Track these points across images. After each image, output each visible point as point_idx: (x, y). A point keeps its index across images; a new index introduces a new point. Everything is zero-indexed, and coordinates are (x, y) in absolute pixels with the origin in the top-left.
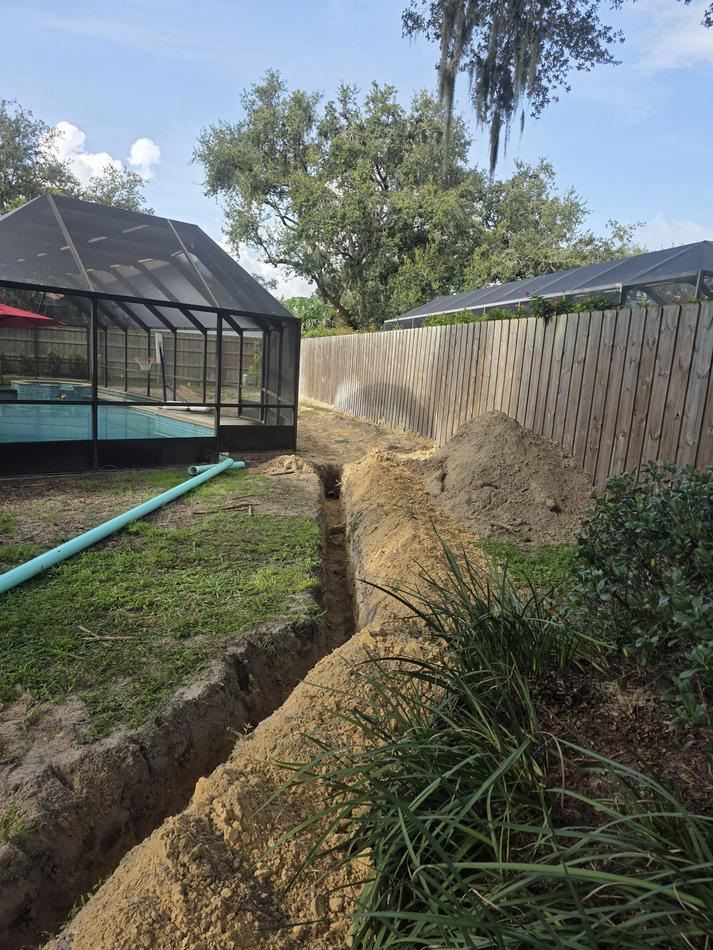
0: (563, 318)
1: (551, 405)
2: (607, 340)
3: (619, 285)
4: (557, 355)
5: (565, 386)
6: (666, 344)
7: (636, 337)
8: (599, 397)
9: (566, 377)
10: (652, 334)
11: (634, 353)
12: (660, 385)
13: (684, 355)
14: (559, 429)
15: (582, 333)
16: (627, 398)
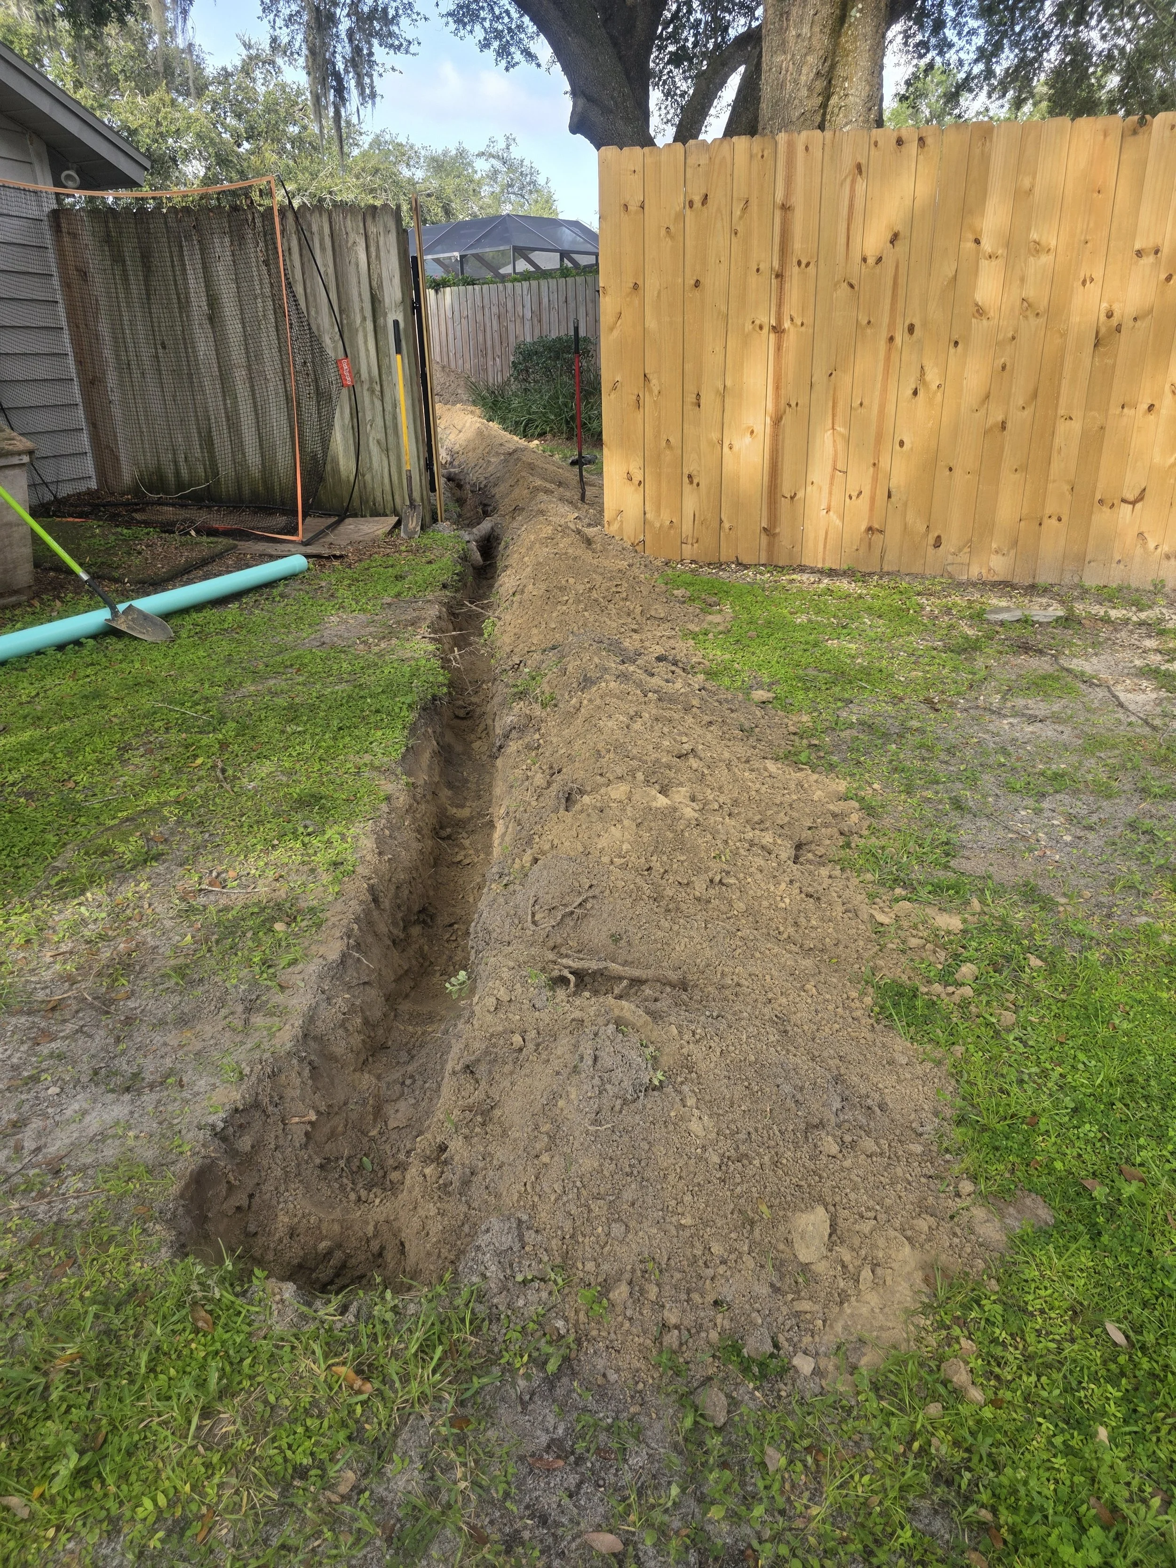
0: (448, 290)
1: (451, 347)
2: (479, 303)
3: (457, 254)
4: (449, 314)
5: (458, 334)
6: (510, 305)
7: (495, 301)
8: (481, 338)
9: (458, 328)
10: (503, 300)
11: (495, 310)
12: (511, 326)
13: (519, 308)
14: (460, 362)
15: (463, 300)
16: (496, 336)
